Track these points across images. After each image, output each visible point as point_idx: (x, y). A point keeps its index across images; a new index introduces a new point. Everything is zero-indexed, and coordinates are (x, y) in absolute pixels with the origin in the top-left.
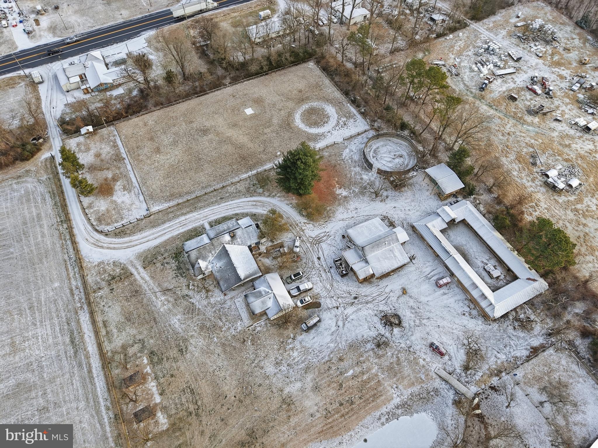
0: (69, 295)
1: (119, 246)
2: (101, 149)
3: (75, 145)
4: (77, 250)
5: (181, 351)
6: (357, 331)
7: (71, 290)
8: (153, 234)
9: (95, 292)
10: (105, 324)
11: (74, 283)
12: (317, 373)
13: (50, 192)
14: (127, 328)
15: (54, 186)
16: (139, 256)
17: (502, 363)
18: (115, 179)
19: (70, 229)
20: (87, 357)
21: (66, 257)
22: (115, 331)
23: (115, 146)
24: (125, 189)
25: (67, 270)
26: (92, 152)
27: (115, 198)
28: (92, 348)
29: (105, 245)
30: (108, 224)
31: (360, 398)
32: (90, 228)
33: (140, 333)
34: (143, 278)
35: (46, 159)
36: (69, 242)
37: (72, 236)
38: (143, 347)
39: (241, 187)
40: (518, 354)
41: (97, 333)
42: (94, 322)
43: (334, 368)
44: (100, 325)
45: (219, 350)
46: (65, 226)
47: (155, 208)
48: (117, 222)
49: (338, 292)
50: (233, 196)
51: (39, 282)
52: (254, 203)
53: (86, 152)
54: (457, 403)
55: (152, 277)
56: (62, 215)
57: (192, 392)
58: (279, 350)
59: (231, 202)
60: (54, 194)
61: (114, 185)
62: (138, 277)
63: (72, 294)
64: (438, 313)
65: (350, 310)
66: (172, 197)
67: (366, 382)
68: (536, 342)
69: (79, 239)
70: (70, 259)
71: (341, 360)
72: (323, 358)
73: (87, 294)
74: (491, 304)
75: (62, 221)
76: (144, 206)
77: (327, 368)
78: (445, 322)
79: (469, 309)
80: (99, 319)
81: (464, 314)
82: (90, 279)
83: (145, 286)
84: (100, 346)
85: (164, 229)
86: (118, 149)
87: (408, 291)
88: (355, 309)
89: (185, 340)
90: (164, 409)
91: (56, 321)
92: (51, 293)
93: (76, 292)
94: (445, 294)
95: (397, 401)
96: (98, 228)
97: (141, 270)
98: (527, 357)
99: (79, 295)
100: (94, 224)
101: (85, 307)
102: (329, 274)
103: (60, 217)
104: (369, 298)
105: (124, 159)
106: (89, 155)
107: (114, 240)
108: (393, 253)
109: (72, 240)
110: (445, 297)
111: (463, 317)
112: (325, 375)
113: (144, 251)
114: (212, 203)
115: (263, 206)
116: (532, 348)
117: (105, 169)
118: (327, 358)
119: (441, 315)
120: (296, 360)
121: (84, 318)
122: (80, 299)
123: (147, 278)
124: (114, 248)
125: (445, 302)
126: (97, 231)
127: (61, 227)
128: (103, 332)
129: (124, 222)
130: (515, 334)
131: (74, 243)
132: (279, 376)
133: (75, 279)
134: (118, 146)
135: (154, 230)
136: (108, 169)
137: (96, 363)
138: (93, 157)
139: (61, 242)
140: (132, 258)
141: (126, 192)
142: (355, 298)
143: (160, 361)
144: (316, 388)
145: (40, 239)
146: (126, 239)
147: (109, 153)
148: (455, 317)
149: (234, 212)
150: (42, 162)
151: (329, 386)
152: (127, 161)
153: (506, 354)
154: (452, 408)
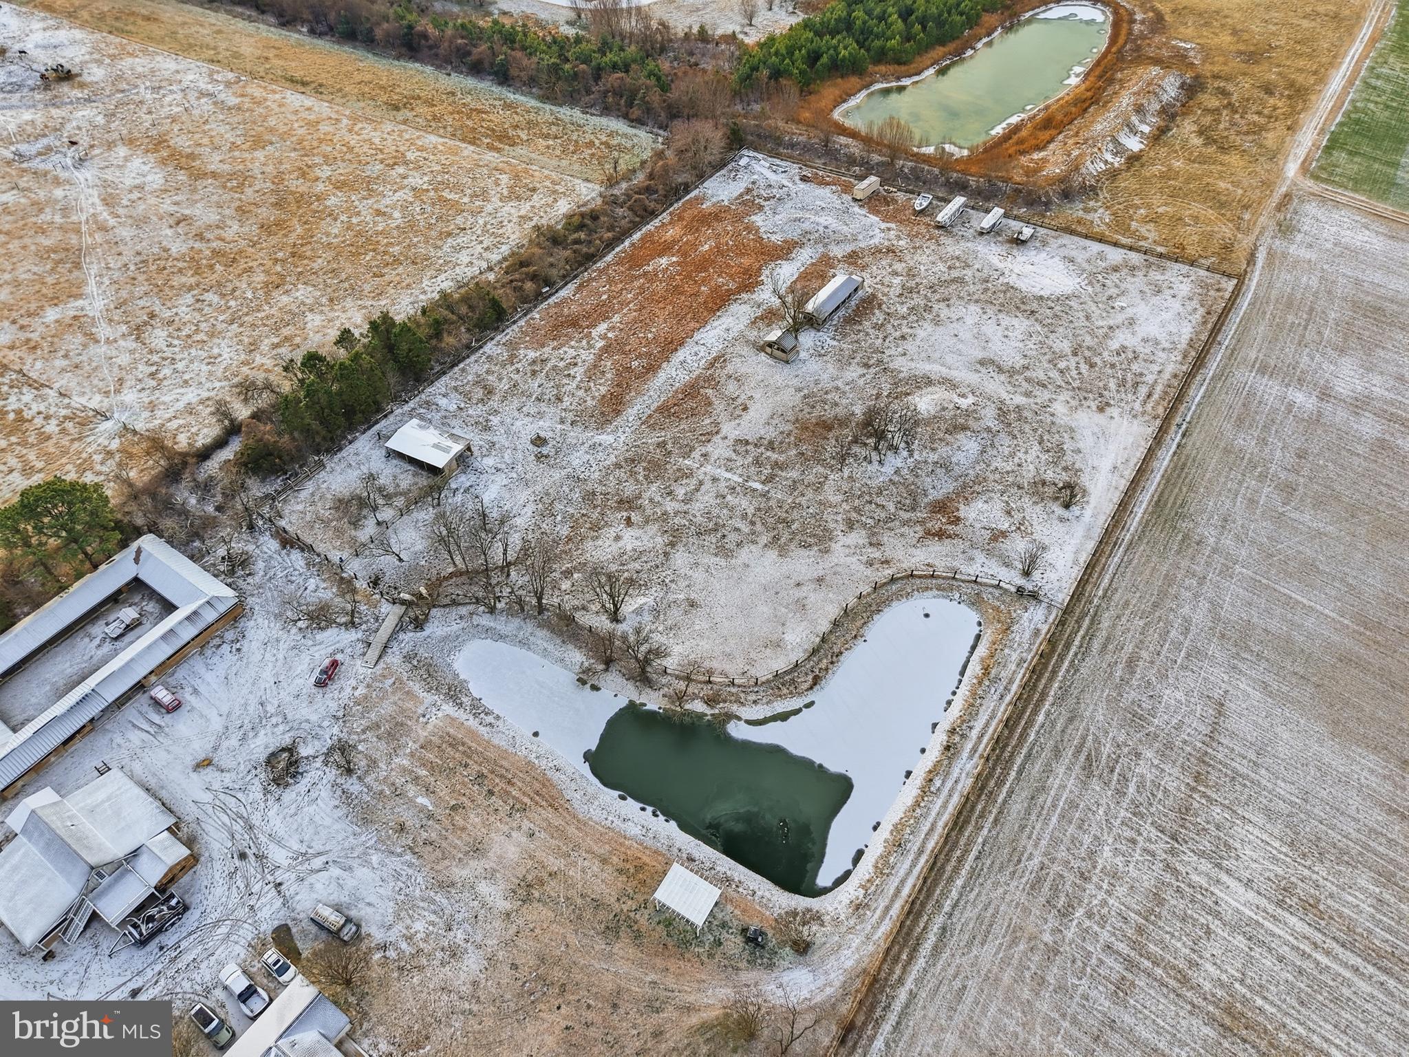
6: (328, 821)
12: (447, 862)
17: (324, 581)
31: (466, 766)
40: (302, 563)
43: (425, 835)
49: (235, 898)
54: (419, 624)
58: (420, 968)
64: (245, 691)
65: (278, 855)
67: (432, 768)
68: (272, 545)
71: (402, 828)
72: (410, 865)
74: (208, 602)
77: (430, 848)
78: (264, 675)
79: (225, 646)
81: (238, 650)
87: (202, 756)
88: (272, 846)
94: (195, 691)
95: (448, 709)
98: (303, 550)
102: (184, 944)
104: (237, 827)
108: (97, 805)
110: (202, 689)
111: (244, 649)
112: (444, 845)
116: (284, 547)
118: (409, 857)
119: (249, 685)
120: (433, 918)
125: (215, 686)
130: (262, 573)
132: (479, 938)
142: (243, 856)
144: (477, 850)
148: (248, 663)
151: (463, 829)
153: (306, 580)
154: (429, 629)
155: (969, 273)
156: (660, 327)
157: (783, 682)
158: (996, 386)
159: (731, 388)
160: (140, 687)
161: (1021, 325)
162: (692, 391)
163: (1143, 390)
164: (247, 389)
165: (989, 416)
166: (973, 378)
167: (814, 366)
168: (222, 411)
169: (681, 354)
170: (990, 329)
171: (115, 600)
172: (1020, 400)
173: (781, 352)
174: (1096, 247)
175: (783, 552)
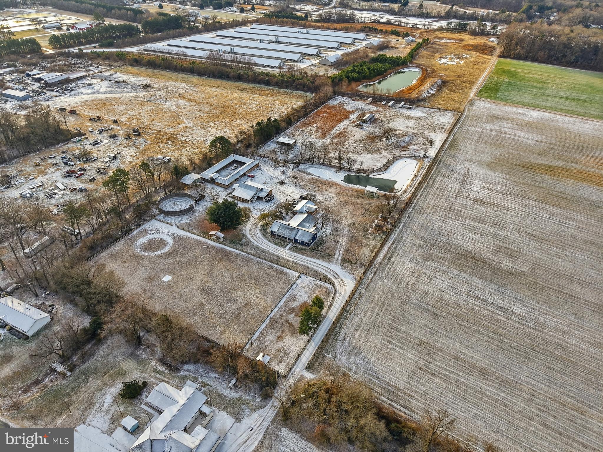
0: (378, 273)
1: (333, 274)
2: (272, 342)
3: (283, 363)
4: (356, 289)
5: (354, 224)
6: (294, 189)
7: (375, 274)
8: (313, 265)
9: (365, 266)
10: (372, 252)
11: (371, 276)
13: (336, 340)
14: (365, 243)
15: (330, 342)
16: (330, 262)
18: (293, 310)
19: (348, 303)
20: (390, 248)
21: (364, 291)
22: (371, 247)
23: (262, 334)
24: (295, 299)
25: (368, 285)
26: (280, 345)
27: (307, 299)
28: (386, 249)
29: (339, 280)
30: (326, 288)
31: (318, 182)
32: (337, 295)
33: (362, 239)
34: (340, 253)
35: (313, 373)
36: (355, 297)
37: (351, 298)
38: (366, 235)
39: (248, 249)
41: (379, 251)
42: (376, 256)
44: (374, 253)
45: (342, 215)
46: (348, 308)
47: (296, 274)
48: (321, 286)
50: (258, 248)
51: (387, 291)
52: (256, 239)
53: (283, 349)
54: (298, 166)
55: (335, 250)
56: (343, 316)
57: (363, 215)
59: (263, 247)
60: (335, 336)
61: (297, 307)
62: (341, 255)
63: (376, 272)
66: (280, 273)
67: (312, 182)
69: (349, 293)
70: (362, 288)
73: (369, 266)
75: (348, 312)
76: (298, 281)
78: (269, 173)
79: (257, 170)
80: (373, 255)
81: (261, 171)
82: (362, 271)
83: (342, 249)
84: (382, 247)
85: (305, 262)
86: (264, 329)
87: (264, 182)
88: (285, 192)
89: (349, 225)
90: (377, 218)
91: (392, 269)
92: (385, 281)
93: (373, 272)
95: (310, 176)
96: (334, 292)
97: (336, 256)
98: (266, 158)
99: (373, 269)
100: (333, 295)
101: (375, 263)
103: (346, 316)
104: (277, 190)
105: (271, 319)
106: (284, 344)
107: (333, 279)
109: (352, 297)
110: (257, 175)
111: (263, 170)
113: (326, 262)
114: (270, 254)
115: (254, 235)
117: (289, 323)
119: (267, 174)
121: (379, 260)
122: (374, 268)
123: (337, 252)
124: (337, 274)
125: (259, 175)
126: (336, 290)
127: (351, 309)
128: (376, 250)
129: (318, 282)
131: (353, 293)
132: (332, 199)
133: (368, 278)
134: (261, 333)
135: (310, 266)
136: (287, 321)
137: (389, 244)
138: (285, 340)
139: (359, 301)
140: (334, 263)
141: (297, 297)
142: (280, 193)
143: (364, 228)
144: (326, 190)
145: (369, 313)
146: (327, 274)
147: (272, 333)
148: (265, 172)
149: (269, 243)
150: (319, 372)
151: (322, 189)
152: (272, 315)
153: (269, 162)
154: (300, 167)
155: (399, 114)
156: (329, 124)
157: (379, 170)
158: (411, 130)
159: (350, 133)
160: (244, 174)
161: (413, 121)
162: (341, 133)
163: (444, 130)
164: (241, 132)
165: (411, 134)
166: (405, 129)
167: (367, 129)
168: (237, 137)
169: (336, 128)
170: (406, 122)
171: (230, 164)
172: (416, 132)
173: (359, 126)
174: (427, 109)
175: (371, 154)
